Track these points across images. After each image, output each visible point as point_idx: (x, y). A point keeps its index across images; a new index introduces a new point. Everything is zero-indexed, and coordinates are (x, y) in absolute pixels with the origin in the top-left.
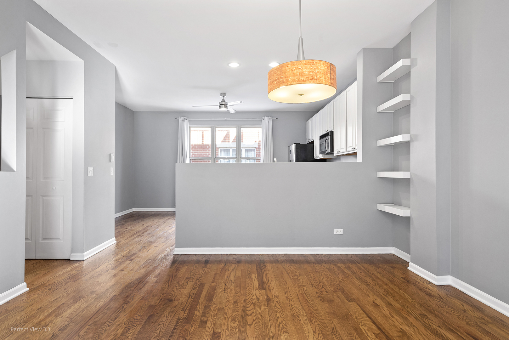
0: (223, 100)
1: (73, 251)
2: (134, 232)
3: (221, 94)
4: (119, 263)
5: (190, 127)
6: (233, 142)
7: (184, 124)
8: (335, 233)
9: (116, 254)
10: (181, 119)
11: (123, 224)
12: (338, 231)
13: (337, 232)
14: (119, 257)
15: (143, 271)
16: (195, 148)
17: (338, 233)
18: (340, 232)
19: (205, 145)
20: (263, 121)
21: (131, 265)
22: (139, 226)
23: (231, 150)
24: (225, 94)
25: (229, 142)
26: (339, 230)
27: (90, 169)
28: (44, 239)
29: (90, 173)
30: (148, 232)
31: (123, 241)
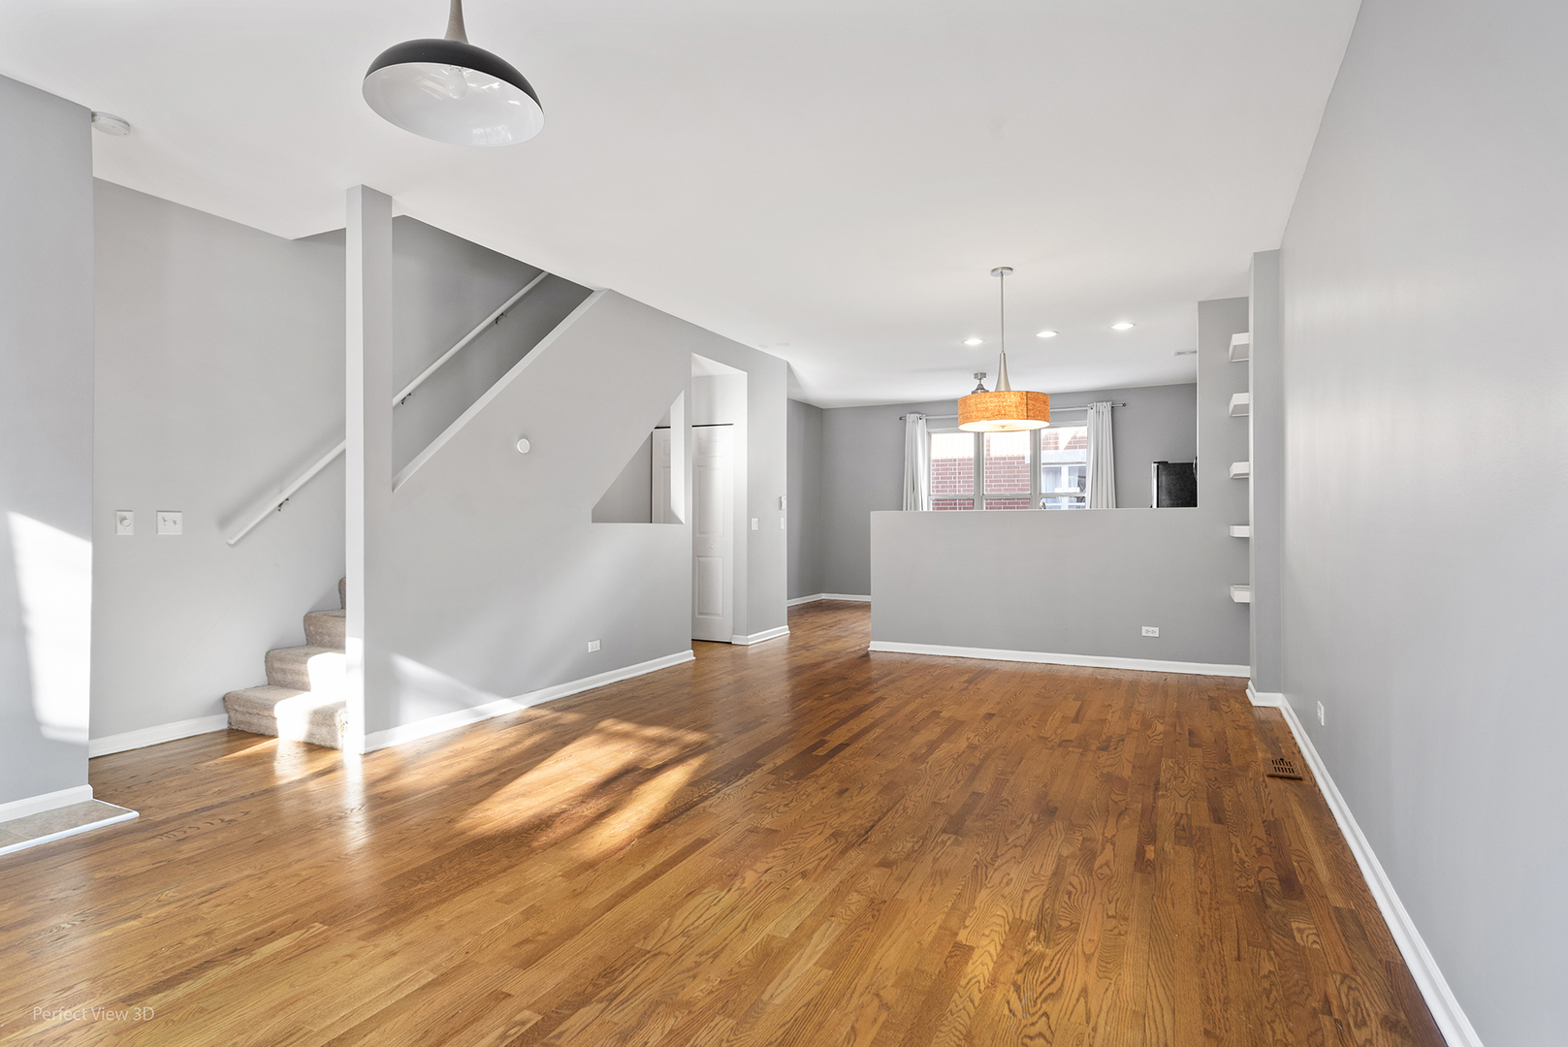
0: (981, 384)
1: (734, 632)
2: (818, 624)
3: (976, 375)
4: (791, 650)
5: (929, 434)
6: (1067, 448)
7: (918, 428)
8: (1144, 634)
9: (790, 643)
10: (911, 418)
11: (802, 615)
12: (1150, 631)
13: (1147, 631)
14: (792, 646)
15: (821, 659)
16: (944, 469)
17: (1150, 635)
18: (1154, 632)
19: (996, 459)
20: (1091, 413)
21: (806, 654)
22: (827, 618)
23: (1065, 470)
24: (984, 375)
25: (1057, 448)
26: (1151, 629)
27: (755, 520)
28: (701, 614)
29: (755, 527)
30: (840, 626)
31: (799, 633)
